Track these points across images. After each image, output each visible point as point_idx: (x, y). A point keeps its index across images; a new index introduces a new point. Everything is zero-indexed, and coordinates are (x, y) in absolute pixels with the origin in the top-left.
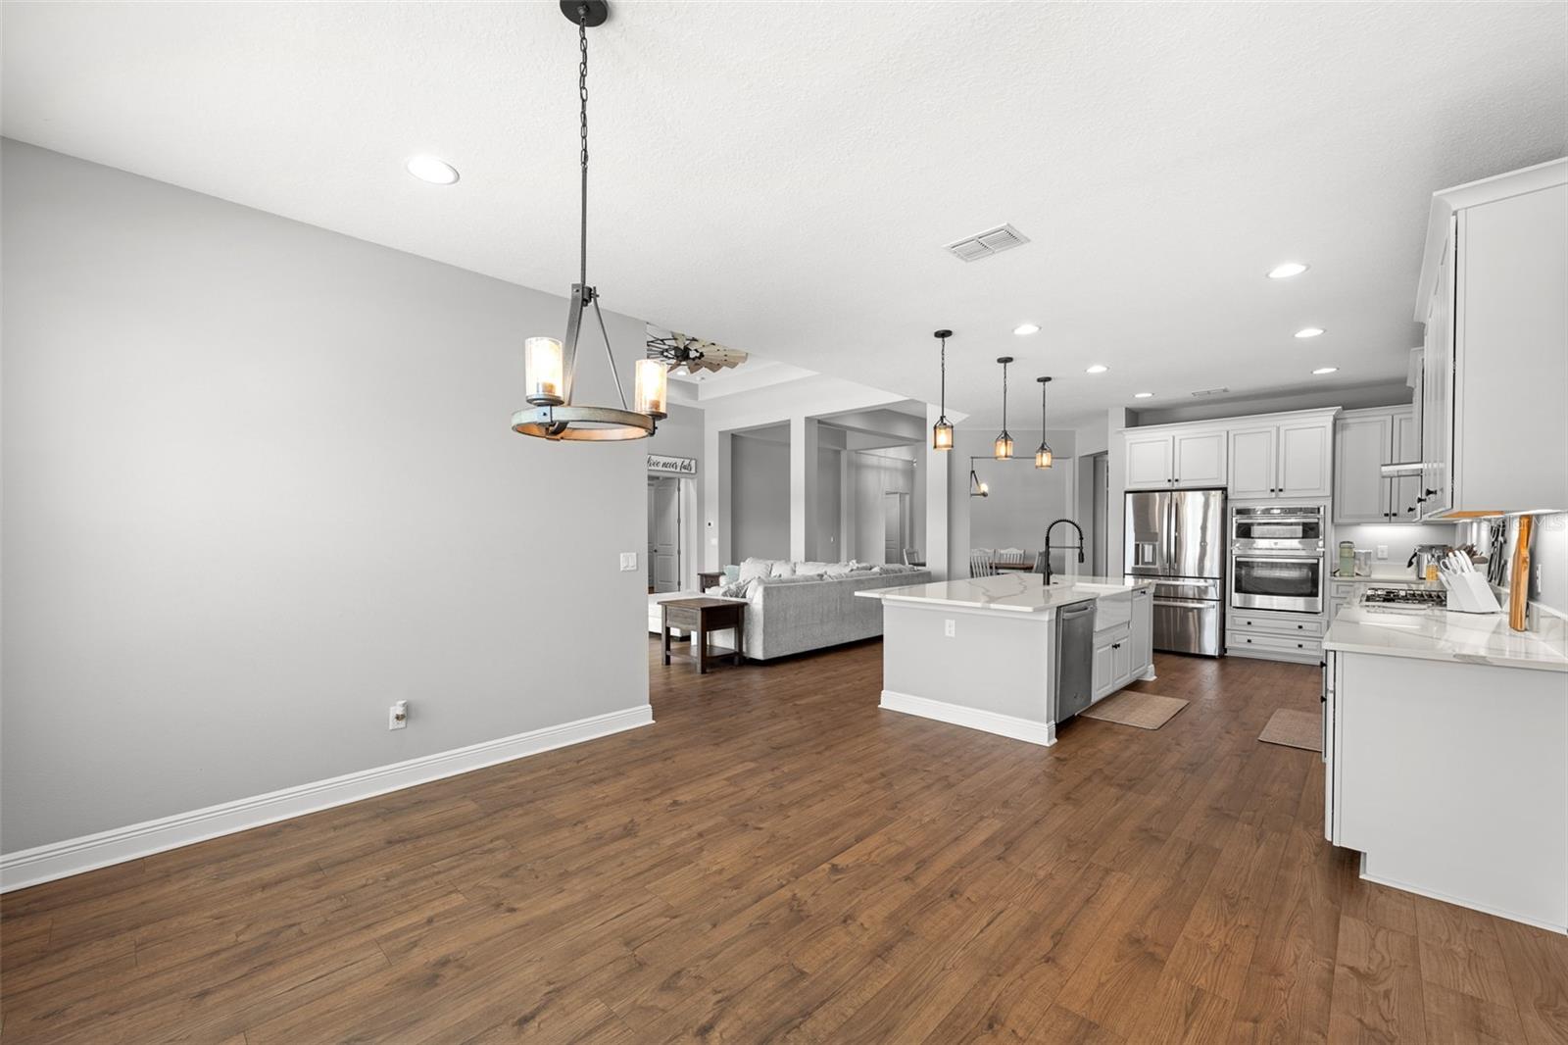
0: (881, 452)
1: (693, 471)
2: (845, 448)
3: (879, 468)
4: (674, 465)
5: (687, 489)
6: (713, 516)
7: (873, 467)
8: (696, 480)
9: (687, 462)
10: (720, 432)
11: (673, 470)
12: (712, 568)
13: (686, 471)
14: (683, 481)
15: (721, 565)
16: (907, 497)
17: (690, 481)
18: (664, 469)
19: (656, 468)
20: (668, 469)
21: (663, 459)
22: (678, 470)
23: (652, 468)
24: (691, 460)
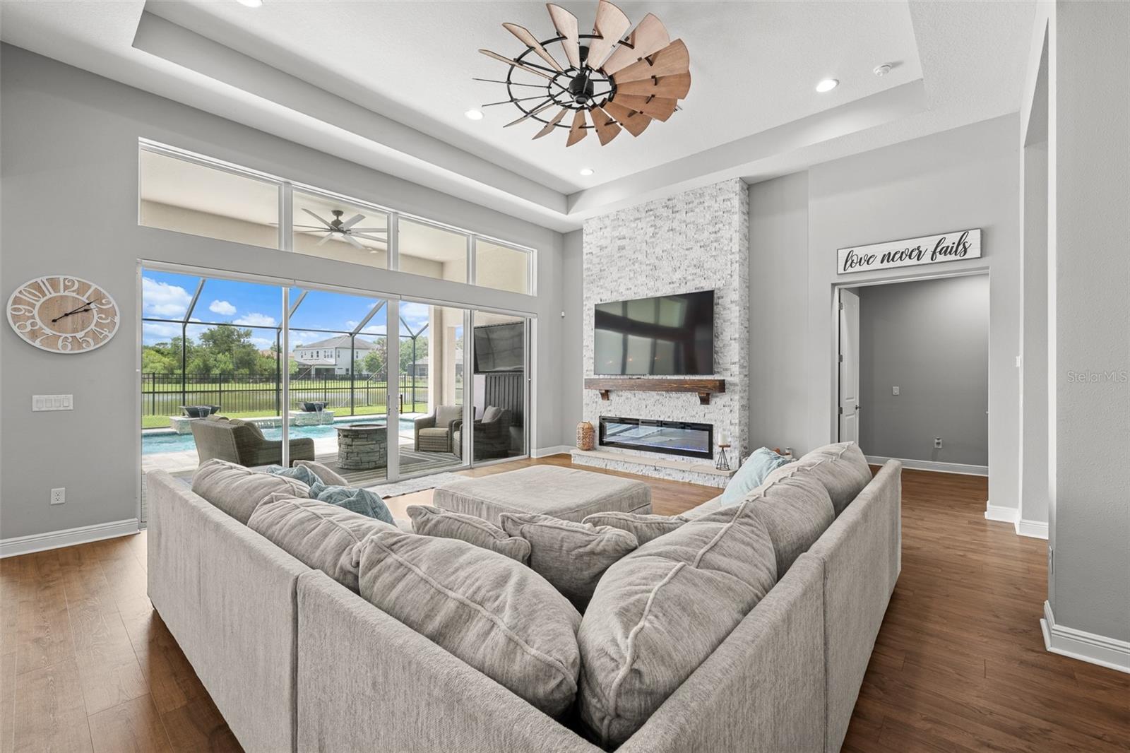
1: (973, 252)
4: (914, 253)
9: (952, 239)
11: (913, 262)
13: (949, 258)
18: (885, 265)
19: (867, 268)
20: (898, 263)
21: (880, 250)
22: (926, 259)
23: (857, 268)
24: (966, 232)
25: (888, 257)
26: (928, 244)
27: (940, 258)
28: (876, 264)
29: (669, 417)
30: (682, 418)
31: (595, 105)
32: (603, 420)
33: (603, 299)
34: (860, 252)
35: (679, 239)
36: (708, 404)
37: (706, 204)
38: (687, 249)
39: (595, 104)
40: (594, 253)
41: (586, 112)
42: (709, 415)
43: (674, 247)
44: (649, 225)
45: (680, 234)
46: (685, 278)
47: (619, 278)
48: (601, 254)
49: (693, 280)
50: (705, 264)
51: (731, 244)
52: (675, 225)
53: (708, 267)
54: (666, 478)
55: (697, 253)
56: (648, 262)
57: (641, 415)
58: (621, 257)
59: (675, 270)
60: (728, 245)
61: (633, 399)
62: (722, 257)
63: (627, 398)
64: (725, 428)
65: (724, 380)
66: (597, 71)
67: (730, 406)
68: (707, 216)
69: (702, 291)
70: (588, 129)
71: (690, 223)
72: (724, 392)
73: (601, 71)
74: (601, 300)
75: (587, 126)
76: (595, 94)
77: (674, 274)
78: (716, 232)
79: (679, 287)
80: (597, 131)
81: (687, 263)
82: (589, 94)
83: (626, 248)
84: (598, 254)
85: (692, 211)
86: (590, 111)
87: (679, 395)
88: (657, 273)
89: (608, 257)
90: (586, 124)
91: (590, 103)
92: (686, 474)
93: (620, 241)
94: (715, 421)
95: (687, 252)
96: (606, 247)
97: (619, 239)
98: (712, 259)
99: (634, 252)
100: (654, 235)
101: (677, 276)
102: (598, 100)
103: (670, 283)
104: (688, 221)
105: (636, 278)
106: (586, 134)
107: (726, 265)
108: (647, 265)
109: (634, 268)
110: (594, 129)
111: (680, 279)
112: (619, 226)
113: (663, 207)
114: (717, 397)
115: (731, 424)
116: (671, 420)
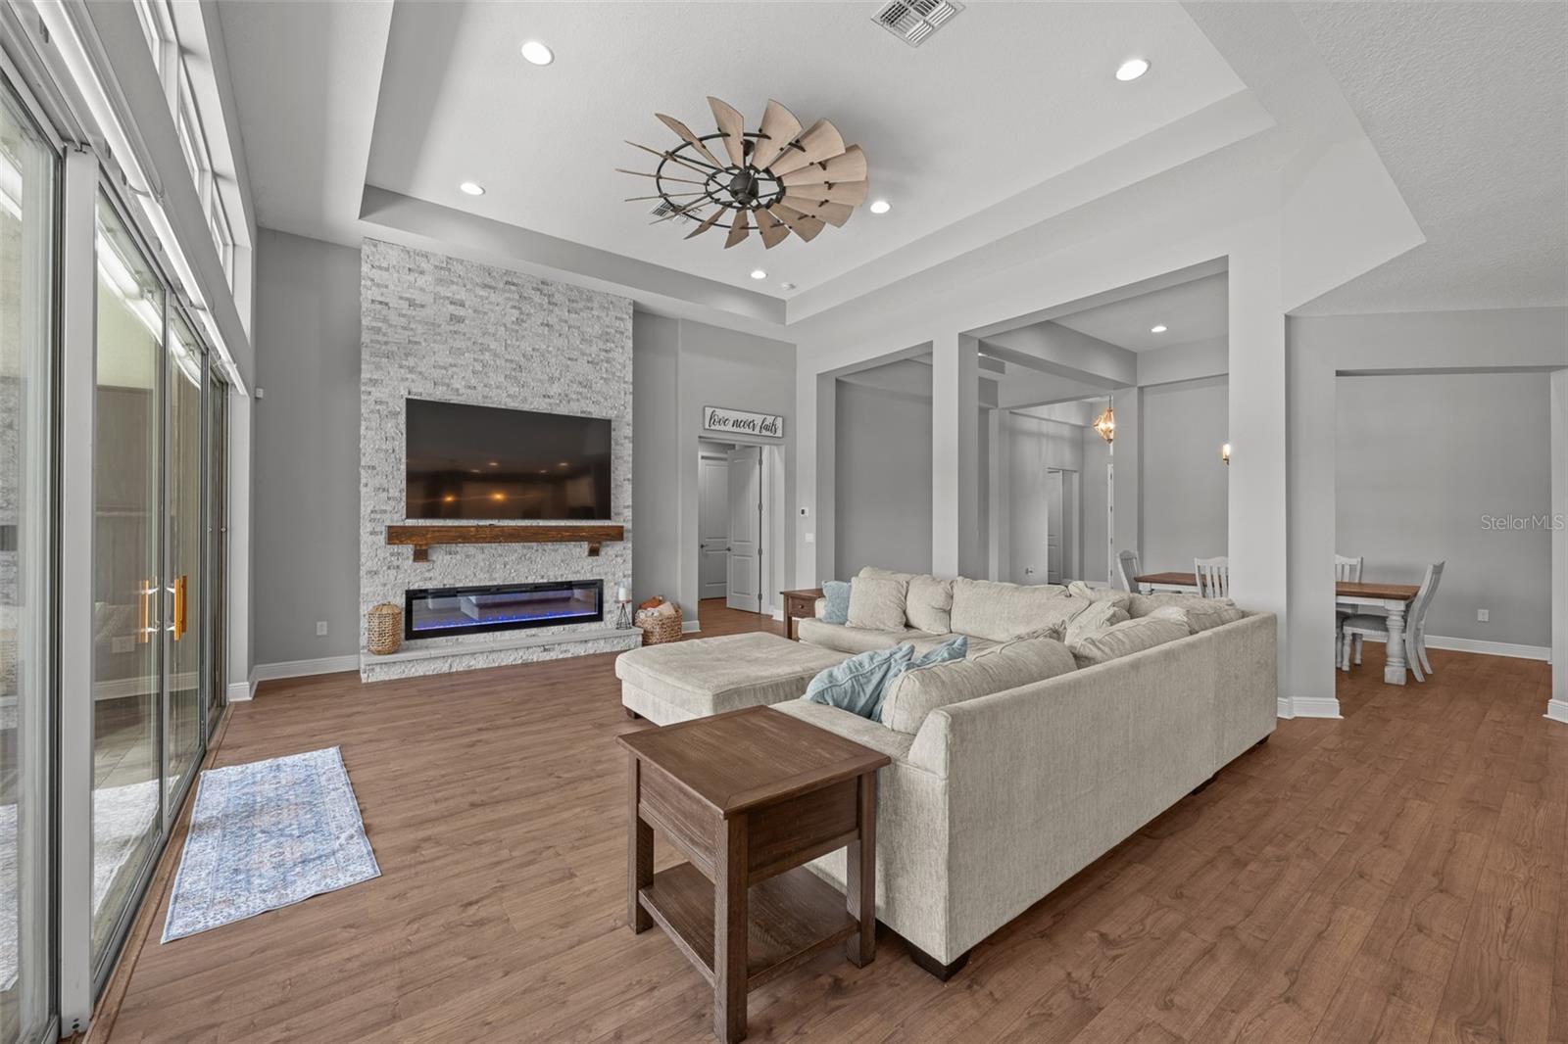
0: (1042, 411)
1: (779, 433)
2: (997, 406)
3: (1039, 435)
4: (751, 424)
5: (772, 459)
6: (807, 502)
7: (1029, 434)
8: (783, 448)
9: (770, 420)
10: (818, 375)
11: (750, 431)
12: (805, 583)
13: (768, 433)
14: (766, 450)
15: (820, 577)
16: (1076, 477)
17: (775, 448)
18: (735, 429)
19: (722, 428)
20: (742, 430)
21: (733, 416)
22: (757, 432)
23: (717, 427)
24: (777, 417)
25: (736, 423)
26: (758, 419)
27: (764, 433)
28: (729, 428)
29: (542, 577)
30: (562, 575)
31: (759, 206)
32: (412, 596)
33: (414, 390)
34: (721, 414)
35: (561, 342)
36: (598, 555)
37: (595, 313)
38: (569, 359)
39: (759, 204)
40: (391, 305)
41: (749, 212)
42: (598, 568)
43: (550, 349)
44: (511, 304)
45: (560, 335)
46: (567, 396)
47: (451, 365)
48: (409, 313)
49: (578, 400)
50: (594, 386)
51: (624, 372)
52: (553, 320)
53: (598, 389)
54: (561, 656)
55: (582, 367)
56: (507, 357)
57: (495, 579)
58: (455, 332)
59: (552, 380)
60: (621, 371)
61: (480, 557)
62: (614, 383)
63: (468, 556)
64: (616, 581)
65: (622, 527)
66: (764, 171)
67: (622, 555)
68: (597, 327)
69: (589, 416)
70: (750, 231)
71: (574, 327)
72: (622, 540)
73: (767, 171)
74: (409, 393)
75: (750, 226)
76: (760, 195)
77: (551, 386)
78: (606, 351)
79: (558, 405)
80: (761, 233)
81: (569, 376)
82: (753, 193)
83: (467, 322)
84: (404, 312)
85: (576, 313)
86: (753, 211)
87: (557, 546)
88: (523, 376)
89: (427, 323)
90: (748, 224)
91: (754, 203)
92: (590, 644)
93: (453, 307)
94: (606, 574)
95: (569, 362)
96: (423, 306)
97: (451, 303)
98: (602, 382)
99: (484, 335)
100: (519, 322)
101: (555, 389)
102: (764, 201)
103: (544, 396)
104: (571, 323)
105: (486, 374)
106: (748, 235)
107: (619, 393)
108: (506, 360)
109: (482, 357)
110: (758, 231)
111: (560, 395)
112: (453, 283)
113: (533, 289)
114: (608, 546)
115: (624, 576)
116: (545, 581)
